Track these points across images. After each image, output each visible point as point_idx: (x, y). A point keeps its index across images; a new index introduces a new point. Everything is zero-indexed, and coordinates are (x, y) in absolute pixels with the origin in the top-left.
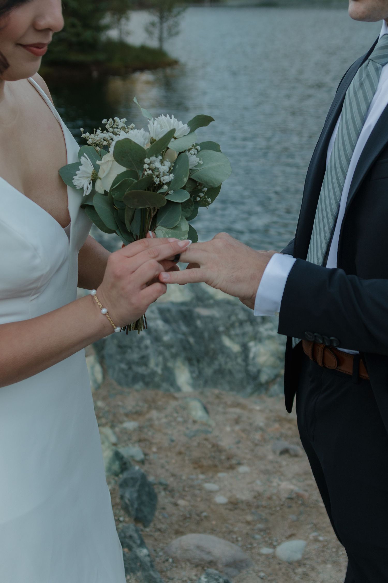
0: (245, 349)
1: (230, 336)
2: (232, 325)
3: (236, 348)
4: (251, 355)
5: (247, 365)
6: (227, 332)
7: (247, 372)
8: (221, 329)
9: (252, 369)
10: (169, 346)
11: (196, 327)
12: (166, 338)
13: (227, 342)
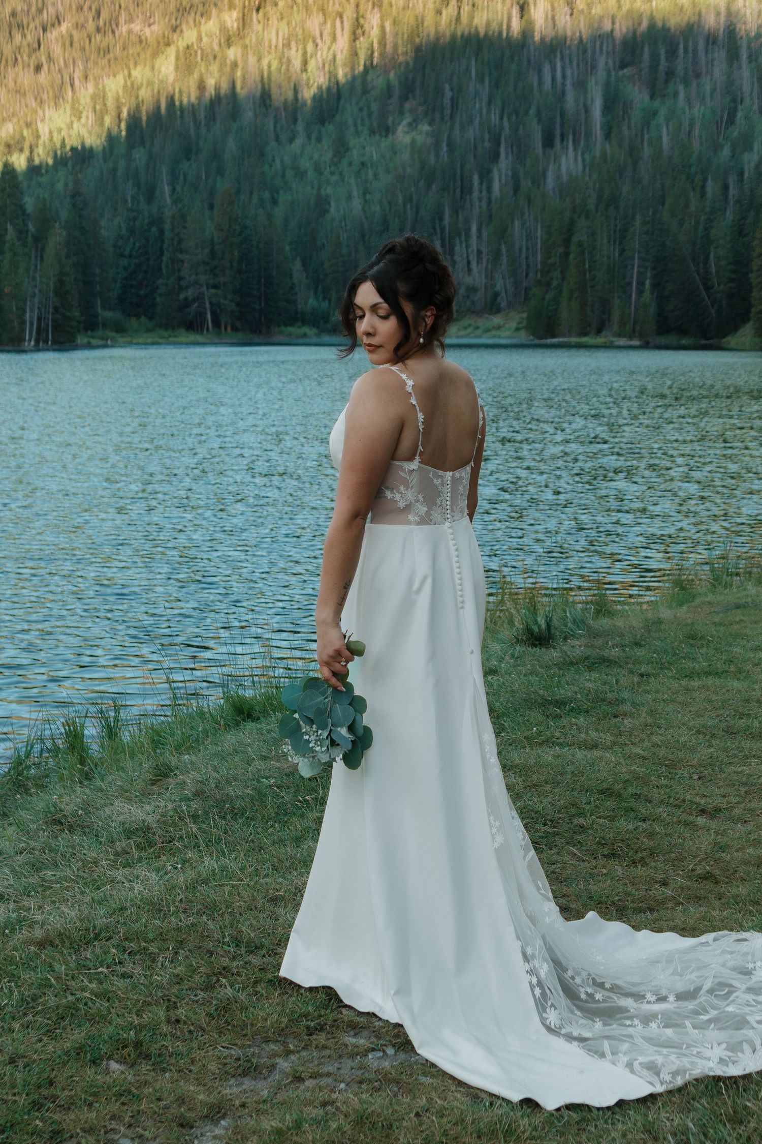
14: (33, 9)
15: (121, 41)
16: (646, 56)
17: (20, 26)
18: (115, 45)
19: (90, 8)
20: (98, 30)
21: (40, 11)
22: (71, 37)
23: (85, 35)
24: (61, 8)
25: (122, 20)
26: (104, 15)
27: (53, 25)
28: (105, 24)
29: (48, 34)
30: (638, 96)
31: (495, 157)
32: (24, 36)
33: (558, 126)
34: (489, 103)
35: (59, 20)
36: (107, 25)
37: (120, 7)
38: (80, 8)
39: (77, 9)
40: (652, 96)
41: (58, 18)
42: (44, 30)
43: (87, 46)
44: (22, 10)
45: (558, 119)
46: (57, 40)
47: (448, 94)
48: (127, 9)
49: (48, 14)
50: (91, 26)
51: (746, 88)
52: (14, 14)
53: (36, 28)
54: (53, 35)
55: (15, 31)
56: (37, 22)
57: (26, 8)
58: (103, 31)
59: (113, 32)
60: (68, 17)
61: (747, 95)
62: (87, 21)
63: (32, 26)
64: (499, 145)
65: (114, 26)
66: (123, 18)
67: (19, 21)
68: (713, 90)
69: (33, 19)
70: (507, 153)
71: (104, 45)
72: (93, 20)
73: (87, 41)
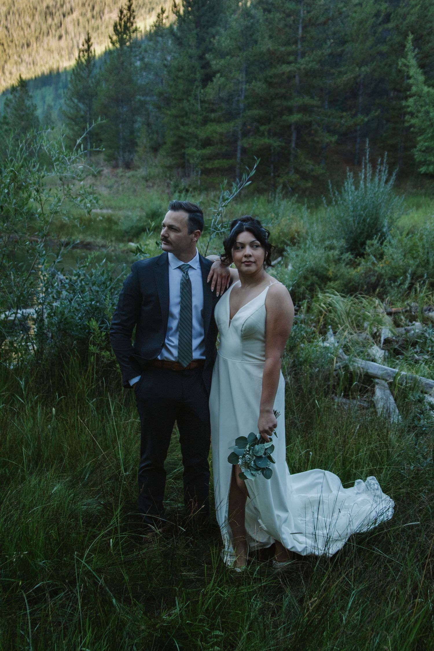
14: (59, 5)
15: (105, 23)
17: (51, 14)
18: (102, 26)
19: (89, 5)
20: (93, 17)
21: (62, 6)
22: (78, 20)
23: (86, 19)
24: (73, 5)
25: (106, 11)
26: (97, 9)
27: (69, 14)
28: (97, 14)
29: (66, 18)
32: (53, 19)
35: (72, 10)
36: (98, 14)
37: (105, 4)
38: (84, 5)
39: (82, 6)
41: (71, 10)
42: (64, 16)
43: (87, 25)
44: (53, 5)
46: (71, 22)
48: (109, 6)
49: (66, 8)
50: (89, 15)
52: (48, 7)
53: (60, 15)
54: (69, 19)
55: (48, 17)
56: (61, 12)
57: (54, 4)
58: (95, 17)
59: (101, 18)
60: (77, 9)
62: (87, 11)
63: (57, 14)
65: (101, 15)
66: (106, 10)
67: (51, 10)
69: (58, 10)
71: (96, 25)
72: (91, 11)
73: (87, 23)
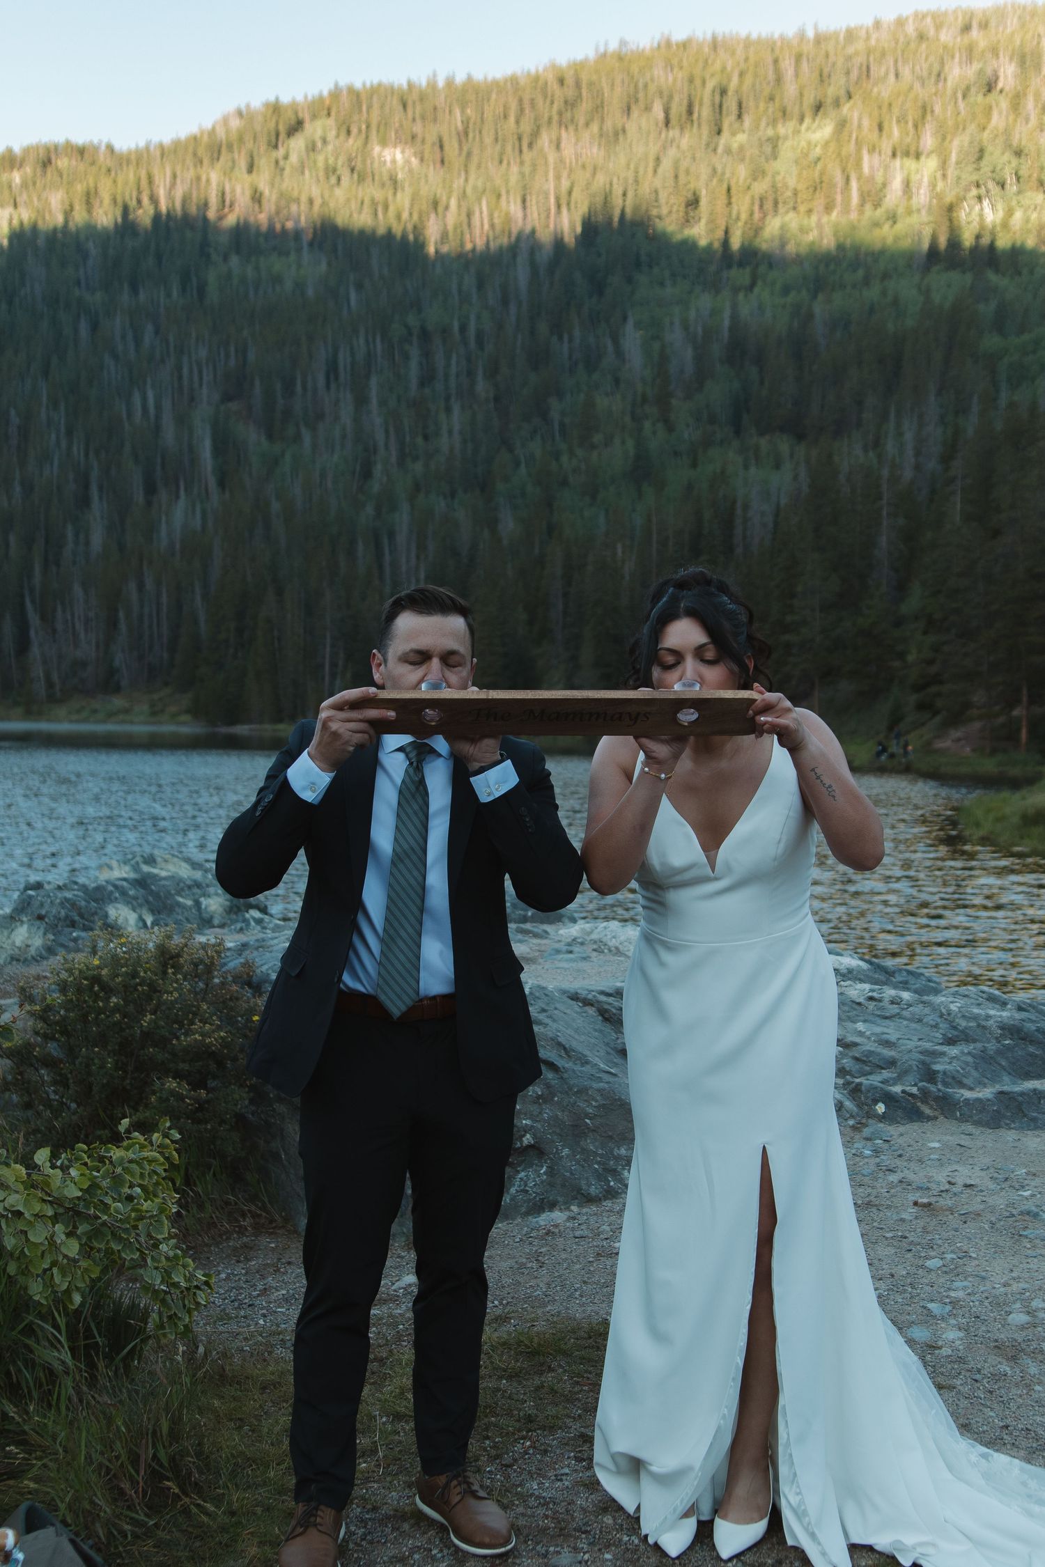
0: (197, 904)
1: (182, 897)
2: (182, 889)
3: (189, 903)
4: (203, 907)
5: (200, 913)
6: (179, 894)
7: (201, 918)
8: (173, 892)
9: (205, 915)
10: (135, 898)
11: (152, 890)
12: (132, 893)
13: (181, 900)
16: (258, 389)
30: (252, 436)
31: (84, 501)
33: (159, 468)
34: (70, 433)
40: (270, 437)
45: (159, 460)
47: (15, 419)
51: (380, 437)
61: (381, 443)
64: (87, 487)
68: (344, 437)
70: (101, 498)
